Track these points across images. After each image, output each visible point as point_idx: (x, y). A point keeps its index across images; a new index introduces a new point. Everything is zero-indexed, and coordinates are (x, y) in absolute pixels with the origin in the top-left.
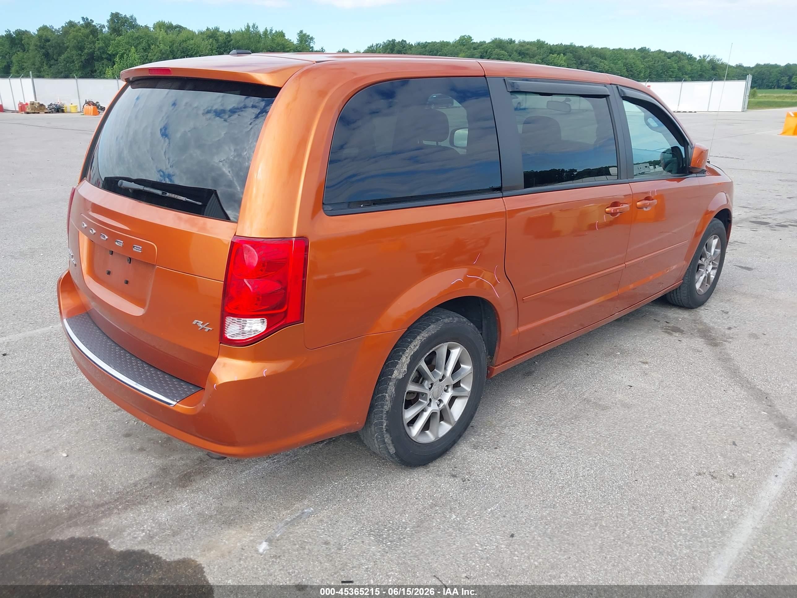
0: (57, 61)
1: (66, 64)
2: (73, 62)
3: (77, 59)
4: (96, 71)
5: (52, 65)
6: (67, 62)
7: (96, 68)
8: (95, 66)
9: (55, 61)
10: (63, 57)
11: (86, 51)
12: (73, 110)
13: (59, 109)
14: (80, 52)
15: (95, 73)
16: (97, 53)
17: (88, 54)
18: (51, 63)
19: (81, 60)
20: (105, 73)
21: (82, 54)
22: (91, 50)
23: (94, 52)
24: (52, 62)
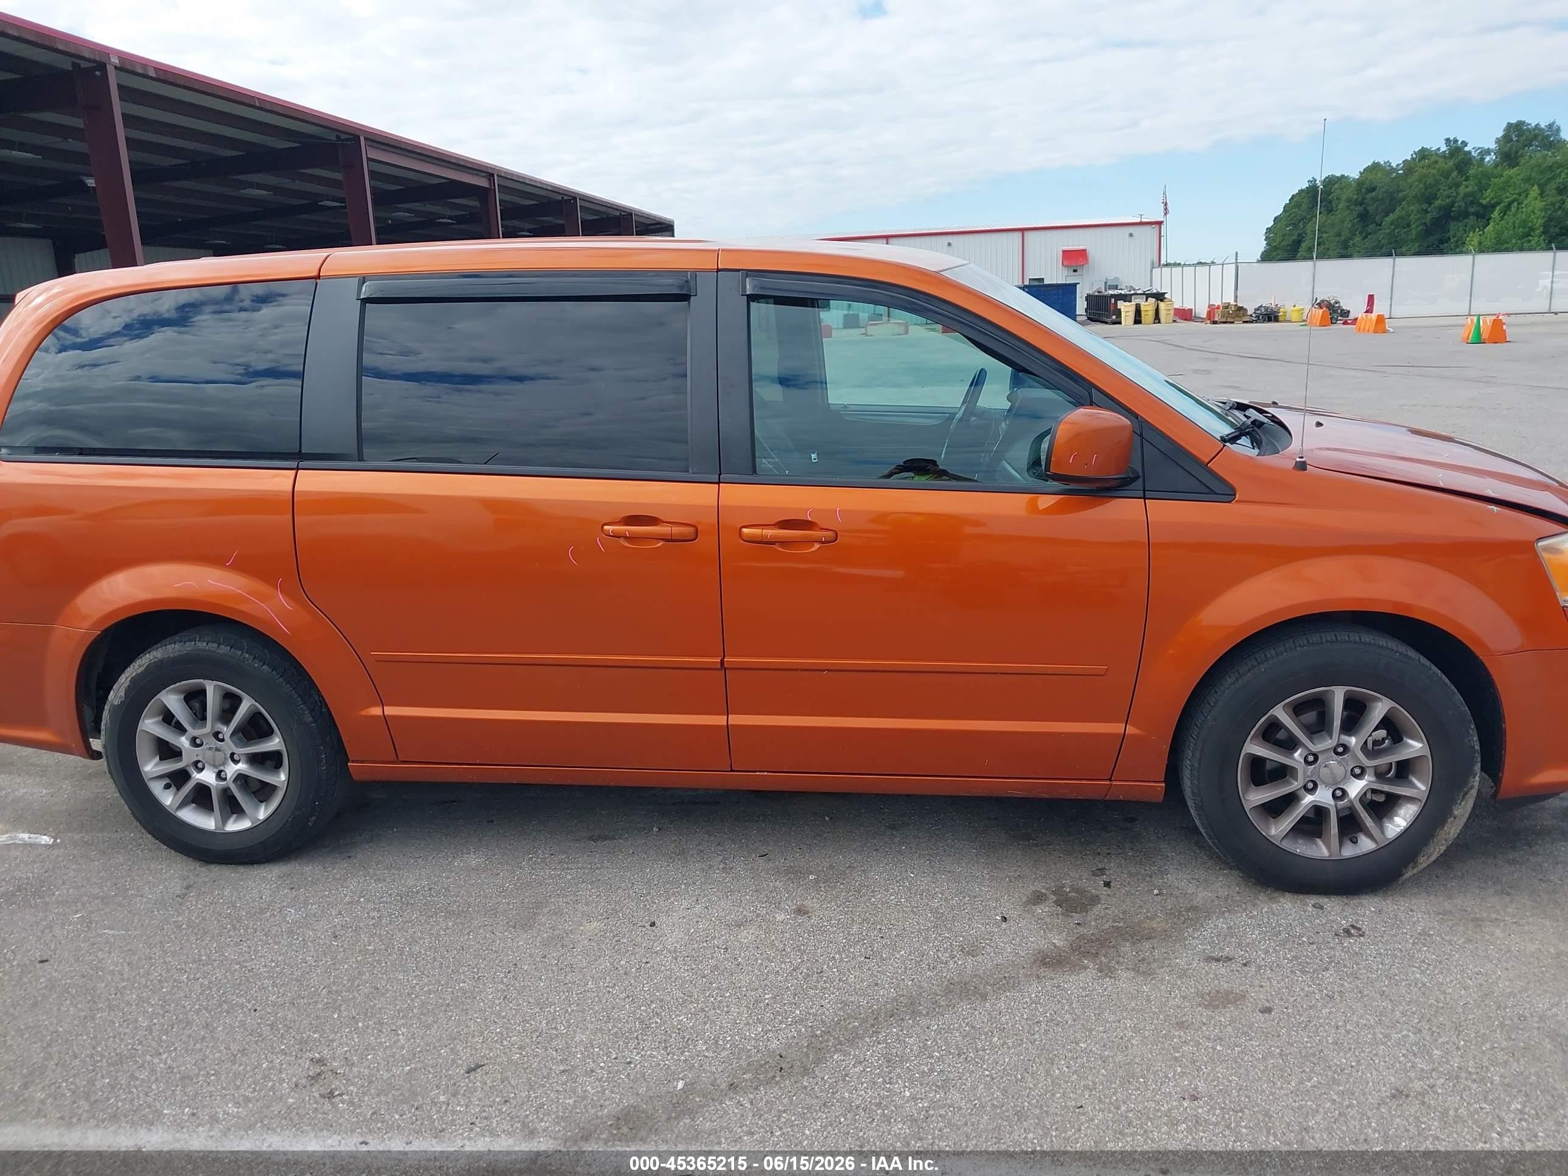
0: (1380, 225)
1: (1394, 230)
2: (1409, 225)
3: (1416, 220)
4: (1450, 239)
5: (1370, 234)
6: (1397, 227)
7: (1451, 233)
8: (1449, 231)
9: (1377, 225)
10: (1391, 217)
11: (1438, 203)
12: (1294, 317)
13: (1270, 316)
14: (1425, 206)
15: (1446, 245)
16: (1460, 204)
17: (1440, 208)
18: (1369, 231)
19: (1423, 221)
20: (1464, 243)
21: (1429, 210)
22: (1448, 201)
23: (1453, 203)
24: (1372, 227)
